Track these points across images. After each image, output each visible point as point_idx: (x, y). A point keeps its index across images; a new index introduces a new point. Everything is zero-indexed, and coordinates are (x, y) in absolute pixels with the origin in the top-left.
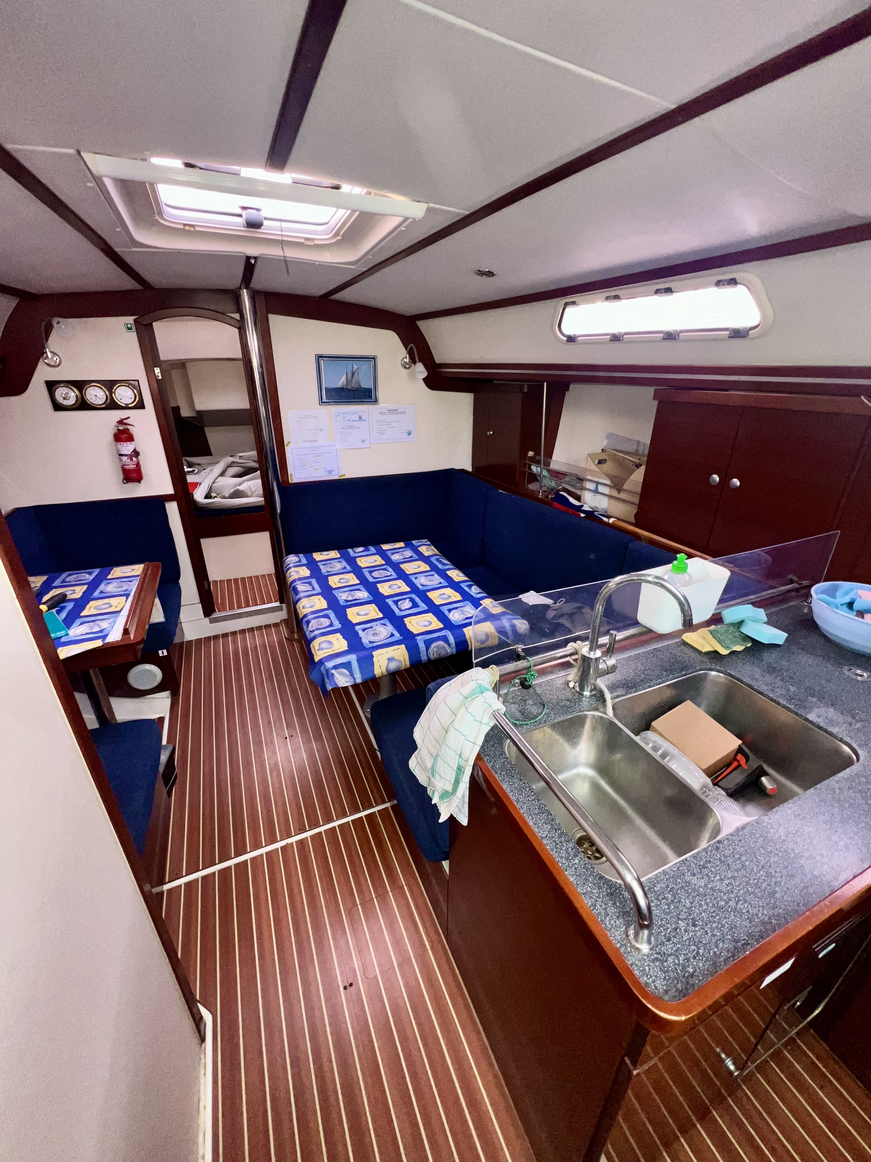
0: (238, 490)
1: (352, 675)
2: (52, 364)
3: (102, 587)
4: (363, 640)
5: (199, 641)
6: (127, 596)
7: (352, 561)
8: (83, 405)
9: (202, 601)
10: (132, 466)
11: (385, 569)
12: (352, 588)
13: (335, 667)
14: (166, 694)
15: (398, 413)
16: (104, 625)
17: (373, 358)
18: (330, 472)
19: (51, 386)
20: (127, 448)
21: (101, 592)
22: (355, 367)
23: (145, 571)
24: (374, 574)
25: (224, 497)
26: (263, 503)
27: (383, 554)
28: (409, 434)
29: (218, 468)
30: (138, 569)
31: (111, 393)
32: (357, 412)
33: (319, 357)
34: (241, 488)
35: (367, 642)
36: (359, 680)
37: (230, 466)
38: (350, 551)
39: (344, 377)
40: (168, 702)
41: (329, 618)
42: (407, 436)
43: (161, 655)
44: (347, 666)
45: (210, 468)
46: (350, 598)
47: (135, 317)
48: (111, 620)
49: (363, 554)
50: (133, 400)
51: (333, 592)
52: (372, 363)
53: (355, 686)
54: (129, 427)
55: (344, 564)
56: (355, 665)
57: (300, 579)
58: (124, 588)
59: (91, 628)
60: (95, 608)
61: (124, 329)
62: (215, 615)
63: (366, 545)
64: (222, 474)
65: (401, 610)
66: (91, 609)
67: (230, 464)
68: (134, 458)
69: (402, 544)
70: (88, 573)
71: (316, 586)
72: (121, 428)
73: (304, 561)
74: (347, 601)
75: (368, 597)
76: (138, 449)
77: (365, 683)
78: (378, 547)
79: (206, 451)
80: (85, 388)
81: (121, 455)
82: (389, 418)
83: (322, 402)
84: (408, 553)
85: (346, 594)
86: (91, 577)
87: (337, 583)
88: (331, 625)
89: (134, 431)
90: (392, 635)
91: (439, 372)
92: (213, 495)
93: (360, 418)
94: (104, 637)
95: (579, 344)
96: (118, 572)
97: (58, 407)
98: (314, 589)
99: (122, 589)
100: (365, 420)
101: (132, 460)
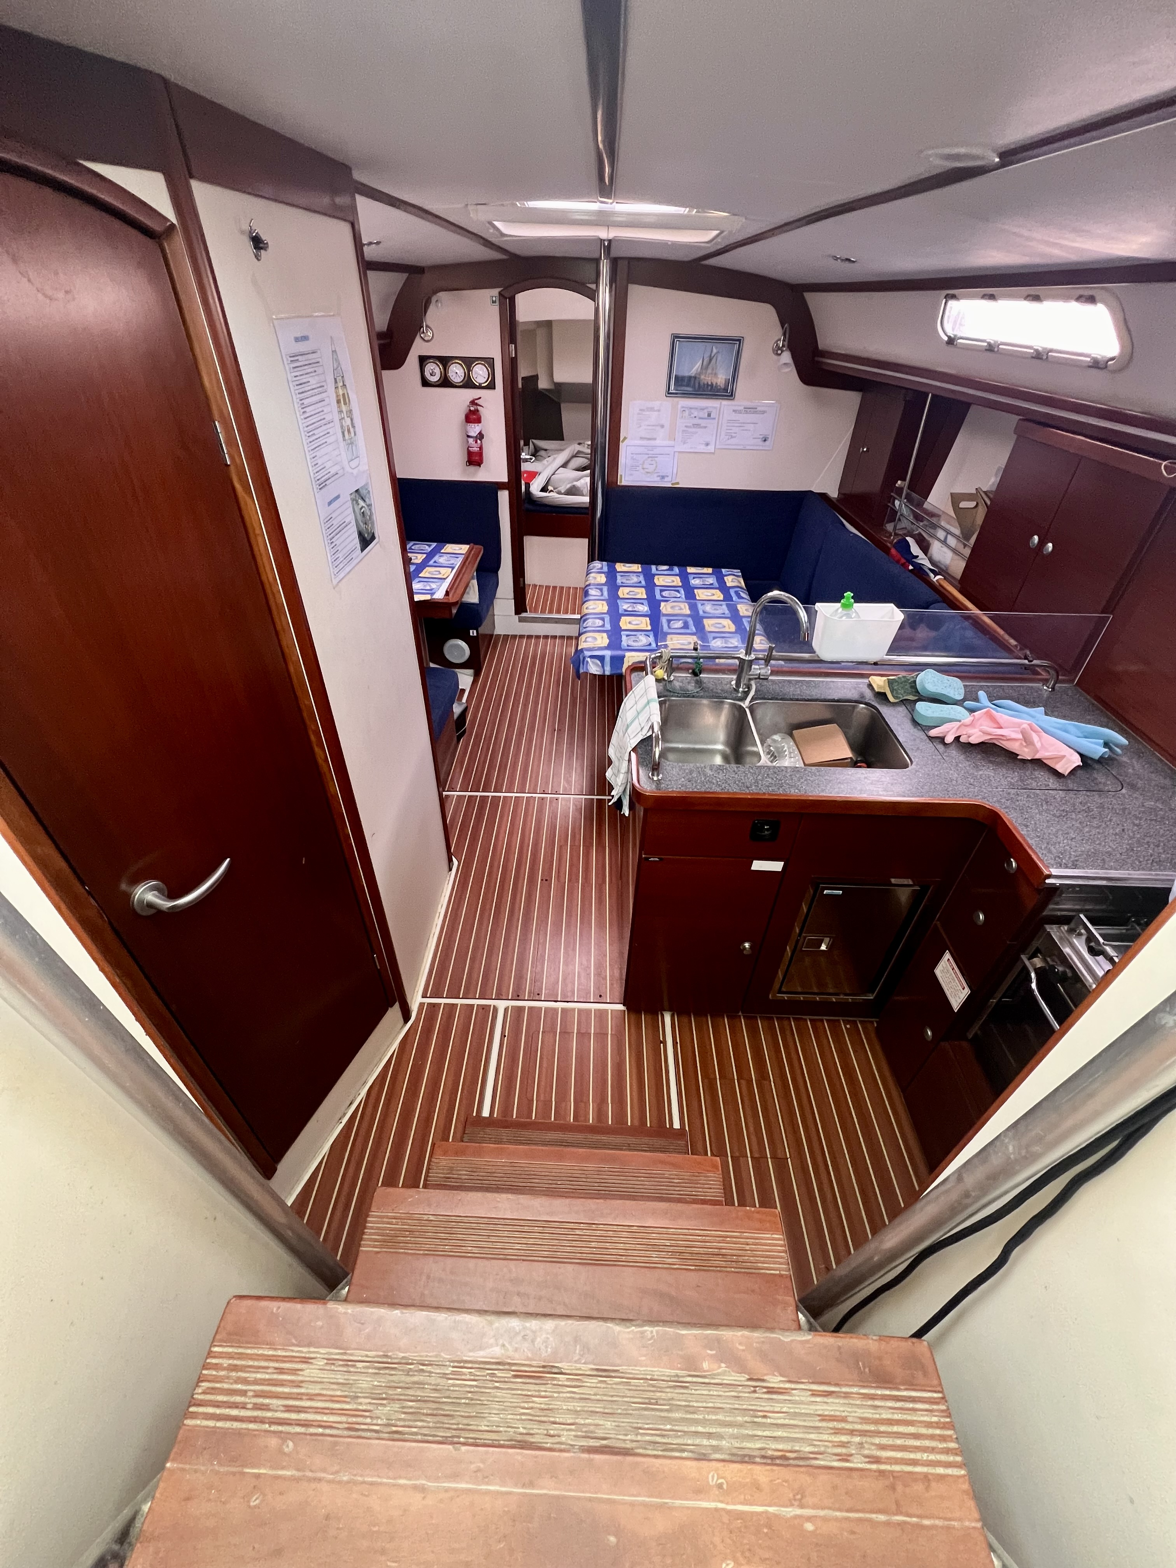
0: (574, 486)
1: (603, 666)
2: (426, 338)
3: (436, 558)
4: (623, 643)
5: (506, 637)
6: (453, 568)
7: (649, 579)
8: (445, 382)
9: (516, 598)
10: (475, 449)
11: (678, 591)
12: (636, 601)
13: (591, 657)
14: (471, 672)
15: (756, 412)
16: (434, 586)
17: (739, 340)
18: (663, 477)
19: (423, 360)
20: (474, 430)
21: (435, 562)
22: (715, 351)
23: (470, 551)
24: (664, 594)
25: (559, 493)
26: (588, 505)
27: (684, 577)
28: (765, 441)
29: (562, 458)
30: (464, 548)
31: (469, 370)
32: (707, 408)
33: (675, 337)
34: (578, 484)
35: (626, 645)
36: (607, 673)
37: (575, 456)
38: (653, 567)
39: (699, 363)
40: (471, 679)
41: (604, 621)
42: (762, 443)
43: (471, 634)
44: (601, 658)
45: (555, 456)
46: (630, 609)
47: (499, 289)
48: (438, 584)
49: (666, 573)
50: (486, 380)
51: (618, 601)
52: (736, 346)
53: (602, 677)
54: (479, 407)
55: (642, 578)
56: (608, 660)
57: (594, 585)
58: (452, 562)
59: (425, 586)
60: (429, 573)
61: (489, 301)
62: (524, 615)
63: (671, 564)
64: (564, 465)
65: (669, 627)
66: (425, 573)
67: (576, 454)
68: (478, 441)
69: (710, 570)
70: (427, 545)
71: (606, 593)
72: (472, 409)
73: (605, 569)
74: (626, 611)
75: (647, 611)
76: (483, 432)
77: (610, 677)
78: (683, 568)
79: (557, 435)
80: (449, 365)
81: (468, 436)
82: (742, 417)
83: (669, 393)
84: (711, 580)
85: (629, 605)
86: (430, 549)
87: (625, 594)
88: (603, 626)
89: (483, 412)
90: (650, 644)
91: (818, 362)
92: (550, 488)
93: (709, 415)
94: (432, 594)
95: (959, 348)
96: (450, 548)
97: (425, 383)
98: (602, 595)
99: (450, 562)
100: (714, 419)
101: (476, 442)
